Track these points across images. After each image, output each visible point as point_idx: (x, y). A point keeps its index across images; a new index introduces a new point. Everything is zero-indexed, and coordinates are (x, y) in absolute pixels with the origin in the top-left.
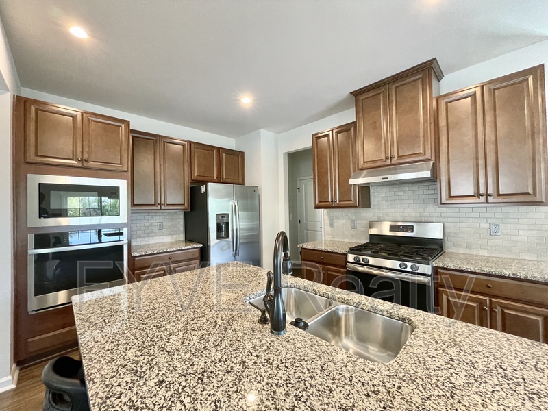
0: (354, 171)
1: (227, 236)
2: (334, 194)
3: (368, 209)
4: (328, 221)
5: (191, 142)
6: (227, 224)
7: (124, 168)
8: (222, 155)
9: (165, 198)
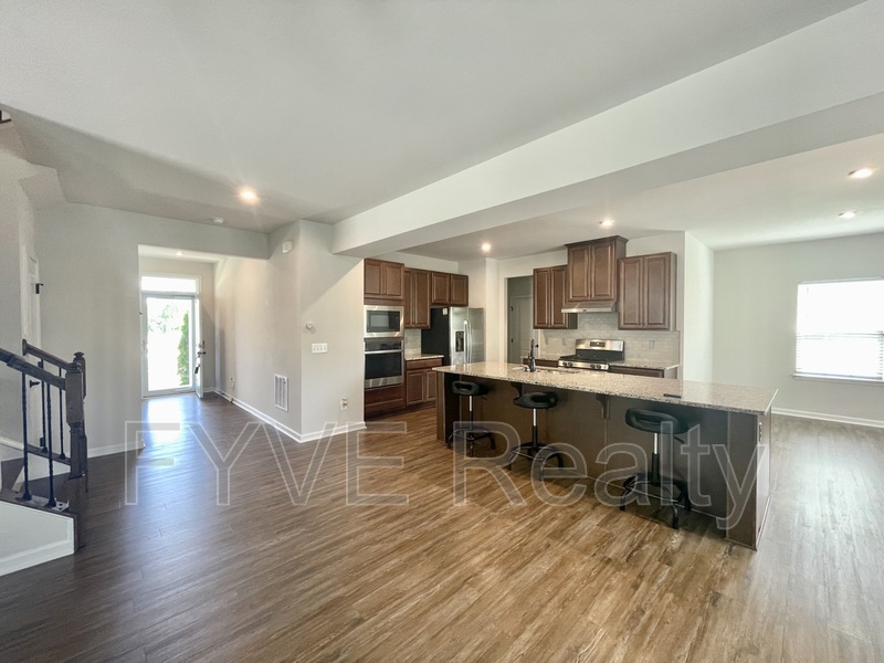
0: (566, 303)
1: (462, 350)
2: (550, 318)
3: (576, 330)
4: (544, 340)
5: (432, 272)
6: (462, 340)
7: (401, 297)
8: (453, 281)
9: (415, 319)
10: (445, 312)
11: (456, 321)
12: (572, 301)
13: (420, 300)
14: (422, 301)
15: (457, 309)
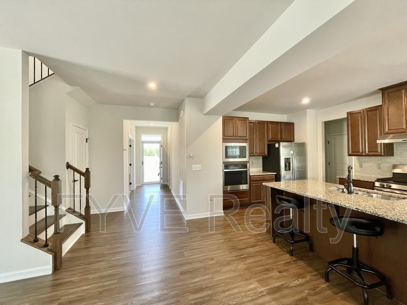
0: (381, 135)
1: (290, 170)
2: (364, 146)
3: (392, 157)
4: (358, 164)
5: (268, 122)
6: (289, 163)
7: (247, 138)
8: (283, 126)
9: (257, 150)
10: (277, 145)
11: (285, 151)
12: (387, 134)
13: (260, 139)
14: (261, 139)
15: (285, 144)
